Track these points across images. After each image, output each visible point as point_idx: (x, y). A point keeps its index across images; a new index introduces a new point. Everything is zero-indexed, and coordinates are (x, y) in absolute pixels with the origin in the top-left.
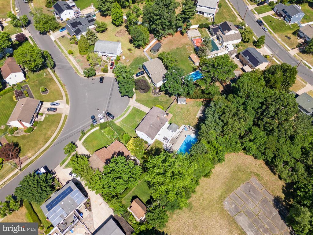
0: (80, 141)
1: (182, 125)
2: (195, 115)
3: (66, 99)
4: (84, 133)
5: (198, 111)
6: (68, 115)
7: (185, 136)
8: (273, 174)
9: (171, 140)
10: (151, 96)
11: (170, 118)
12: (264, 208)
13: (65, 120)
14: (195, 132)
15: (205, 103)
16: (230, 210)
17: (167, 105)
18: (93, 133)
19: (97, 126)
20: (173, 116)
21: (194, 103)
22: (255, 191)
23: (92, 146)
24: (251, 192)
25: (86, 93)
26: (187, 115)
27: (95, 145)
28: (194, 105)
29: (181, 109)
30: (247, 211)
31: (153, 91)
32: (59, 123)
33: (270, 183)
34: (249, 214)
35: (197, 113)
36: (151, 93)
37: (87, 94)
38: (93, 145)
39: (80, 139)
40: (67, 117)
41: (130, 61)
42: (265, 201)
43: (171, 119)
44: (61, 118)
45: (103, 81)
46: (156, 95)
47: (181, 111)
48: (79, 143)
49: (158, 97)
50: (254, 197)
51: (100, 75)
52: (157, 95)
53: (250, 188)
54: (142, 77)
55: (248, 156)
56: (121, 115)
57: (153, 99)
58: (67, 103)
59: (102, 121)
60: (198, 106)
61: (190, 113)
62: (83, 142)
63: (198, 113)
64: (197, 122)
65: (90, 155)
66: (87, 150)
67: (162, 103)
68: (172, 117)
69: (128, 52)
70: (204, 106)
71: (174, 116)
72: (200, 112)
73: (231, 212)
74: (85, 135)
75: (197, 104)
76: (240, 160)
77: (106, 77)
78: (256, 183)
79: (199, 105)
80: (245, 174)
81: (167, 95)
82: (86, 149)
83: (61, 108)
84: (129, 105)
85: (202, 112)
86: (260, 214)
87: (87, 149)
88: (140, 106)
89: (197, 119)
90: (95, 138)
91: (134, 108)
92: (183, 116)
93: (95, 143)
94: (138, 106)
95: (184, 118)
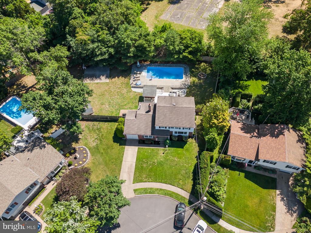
1: (134, 92)
2: (107, 84)
5: (97, 83)
7: (151, 80)
8: (148, 9)
10: (94, 163)
12: (187, 8)
14: (138, 72)
22: (175, 15)
23: (262, 205)
24: (178, 16)
26: (112, 93)
27: (256, 200)
29: (102, 104)
33: (159, 9)
36: (86, 165)
42: (180, 8)
47: (107, 104)
49: (89, 150)
50: (182, 14)
52: (87, 153)
53: (174, 18)
57: (99, 156)
61: (106, 91)
62: (270, 231)
63: (101, 82)
64: (118, 77)
65: (278, 195)
67: (103, 135)
72: (97, 81)
78: (166, 16)
81: (80, 137)
82: (275, 211)
85: (96, 78)
87: (274, 209)
88: (127, 170)
89: (113, 80)
90: (245, 211)
91: (137, 180)
92: (116, 97)
93: (252, 202)
94: (129, 173)
95: (118, 95)
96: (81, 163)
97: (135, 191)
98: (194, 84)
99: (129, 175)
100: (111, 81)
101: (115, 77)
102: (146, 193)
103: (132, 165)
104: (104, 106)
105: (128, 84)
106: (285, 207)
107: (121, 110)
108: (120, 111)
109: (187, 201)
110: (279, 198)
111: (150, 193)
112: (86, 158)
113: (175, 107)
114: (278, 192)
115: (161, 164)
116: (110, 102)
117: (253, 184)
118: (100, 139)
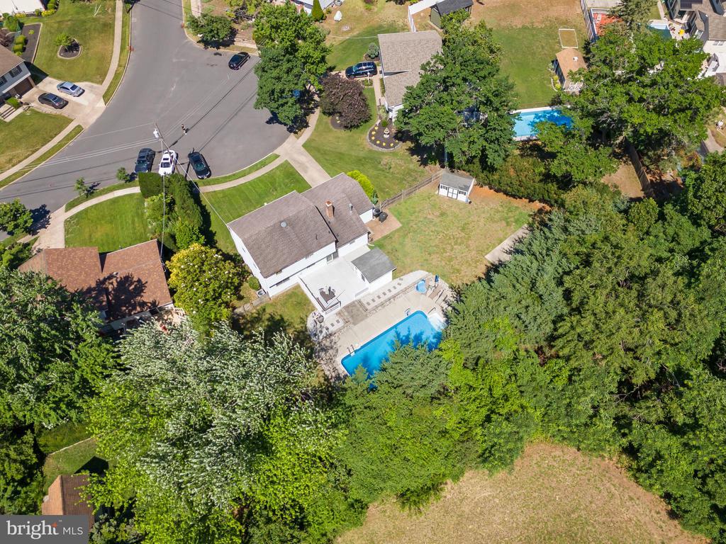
0: (67, 211)
1: (417, 270)
2: (482, 252)
4: (91, 192)
5: (501, 241)
6: (86, 126)
9: (347, 307)
10: (357, 145)
11: (386, 233)
18: (115, 201)
20: (401, 228)
21: (500, 209)
25: (175, 84)
26: (452, 241)
28: (497, 216)
29: (442, 214)
31: (374, 130)
32: (46, 141)
35: (494, 246)
36: (363, 136)
37: (173, 89)
39: (71, 206)
40: (78, 133)
41: (352, 29)
43: (386, 237)
44: (61, 129)
46: (377, 145)
47: (437, 220)
48: (59, 218)
49: (381, 152)
51: (242, 47)
52: (380, 145)
54: (363, 81)
55: (641, 490)
56: (234, 175)
57: (362, 154)
58: (107, 96)
60: (508, 224)
61: (469, 239)
62: (71, 217)
63: (499, 248)
64: (478, 277)
67: (385, 177)
68: (397, 231)
69: (361, 5)
71: (405, 231)
72: (507, 244)
74: (93, 197)
75: (510, 214)
76: (595, 492)
79: (516, 222)
81: (415, 156)
82: (66, 239)
83: (78, 105)
84: (277, 152)
85: (517, 249)
88: (308, 164)
89: (482, 267)
91: (285, 166)
92: (437, 241)
93: (102, 230)
94: (301, 164)
95: (436, 246)
96: (373, 133)
97: (277, 156)
99: (299, 163)
100: (485, 262)
102: (262, 162)
103: (306, 173)
104: (437, 214)
107: (401, 225)
108: (402, 223)
109: (200, 184)
116: (434, 225)
118: (383, 171)
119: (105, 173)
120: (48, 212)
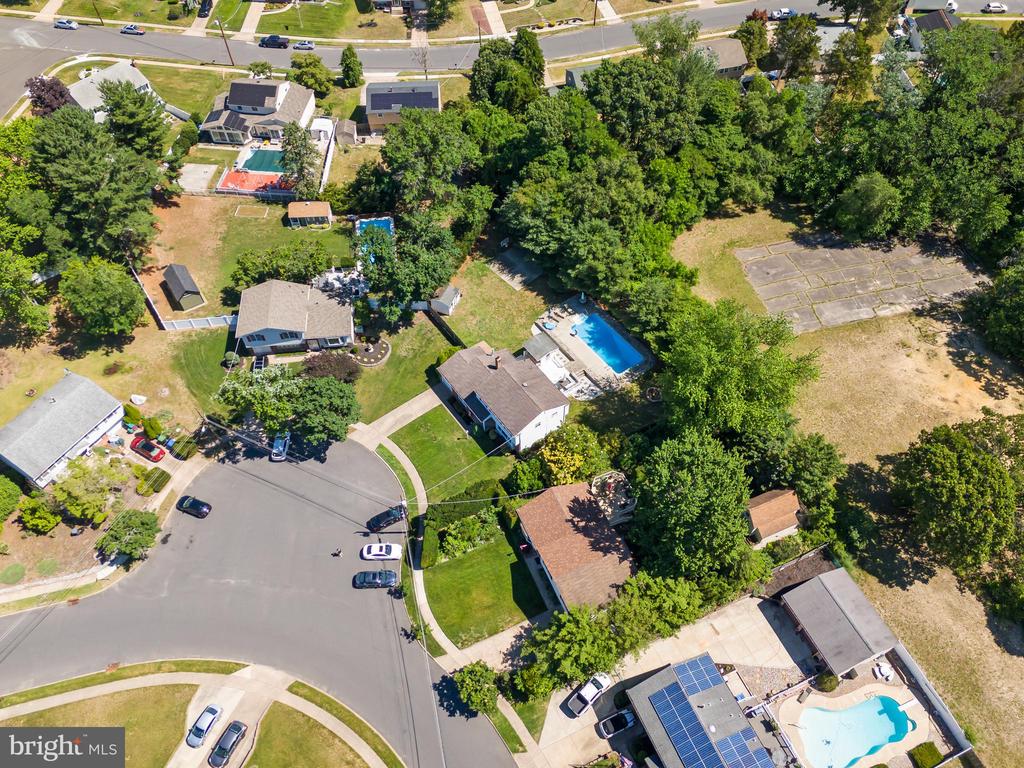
0: (444, 653)
1: (530, 332)
2: (513, 291)
3: (207, 671)
5: (502, 280)
6: (291, 680)
7: (573, 335)
8: (737, 218)
9: (572, 372)
10: (378, 374)
12: (812, 267)
13: (312, 697)
14: (570, 310)
15: (481, 256)
16: (804, 326)
17: (438, 344)
18: (433, 598)
19: (407, 576)
21: (469, 278)
22: (770, 264)
23: (487, 612)
24: (773, 272)
25: (223, 581)
26: (501, 310)
27: (487, 600)
28: (477, 281)
29: (472, 314)
30: (815, 298)
31: (361, 360)
32: (317, 726)
33: (758, 233)
34: (822, 296)
35: (508, 285)
36: (367, 368)
37: (233, 582)
38: (489, 607)
39: (436, 650)
40: (304, 685)
41: (168, 385)
42: (797, 258)
45: (204, 504)
47: (478, 318)
48: (455, 659)
49: (391, 355)
50: (783, 272)
51: (164, 507)
52: (383, 356)
53: (760, 268)
56: (403, 482)
57: (391, 372)
58: (227, 670)
59: (397, 551)
60: (486, 275)
61: (499, 300)
62: (456, 643)
63: (509, 282)
64: (537, 295)
65: (521, 627)
66: (496, 633)
67: (425, 352)
69: (117, 378)
70: (490, 261)
72: (506, 278)
73: (809, 326)
74: (425, 628)
75: (475, 273)
77: (188, 488)
78: (751, 255)
79: (482, 270)
80: (722, 264)
81: (400, 331)
82: (491, 635)
83: (242, 703)
84: (372, 447)
85: (510, 272)
86: (826, 280)
87: (493, 632)
88: (398, 416)
89: (528, 293)
90: (458, 594)
91: (396, 438)
92: (501, 319)
93: (480, 597)
94: (398, 421)
95: (506, 319)
96: (366, 360)
97: (380, 446)
98: (622, 397)
99: (395, 424)
100: (522, 291)
101: (532, 291)
102: (387, 461)
103: (411, 416)
104: (471, 318)
105: (537, 314)
106: (509, 647)
107: (483, 342)
108: (481, 341)
109: (415, 515)
110: (516, 630)
111: (391, 465)
112: (377, 360)
113: (520, 388)
114: (526, 623)
115: (440, 447)
116: (484, 320)
117: (510, 582)
118: (416, 354)
119: (385, 627)
120: (444, 678)
